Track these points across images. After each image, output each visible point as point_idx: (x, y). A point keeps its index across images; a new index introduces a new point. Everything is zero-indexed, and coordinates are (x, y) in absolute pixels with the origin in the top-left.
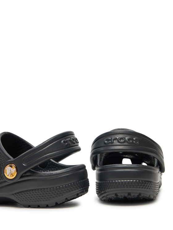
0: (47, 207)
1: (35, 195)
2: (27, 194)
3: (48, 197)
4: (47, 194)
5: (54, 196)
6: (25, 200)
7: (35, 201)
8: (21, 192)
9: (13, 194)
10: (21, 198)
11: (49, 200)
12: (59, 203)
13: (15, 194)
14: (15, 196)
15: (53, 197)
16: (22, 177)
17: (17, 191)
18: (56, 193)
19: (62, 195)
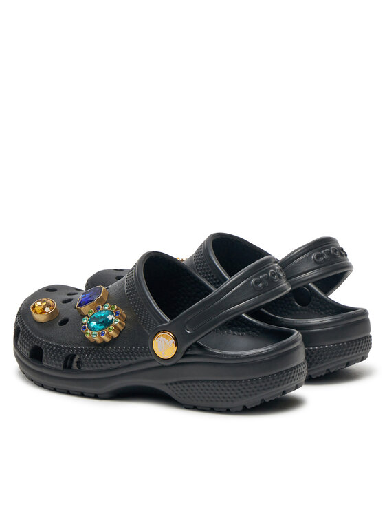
0: (228, 411)
1: (207, 390)
2: (192, 388)
3: (231, 396)
4: (228, 390)
5: (241, 395)
6: (189, 397)
7: (207, 401)
8: (181, 382)
9: (167, 384)
10: (181, 392)
11: (232, 401)
12: (249, 407)
13: (171, 384)
14: (170, 388)
15: (240, 397)
16: (185, 356)
17: (175, 380)
18: (244, 391)
19: (256, 394)
